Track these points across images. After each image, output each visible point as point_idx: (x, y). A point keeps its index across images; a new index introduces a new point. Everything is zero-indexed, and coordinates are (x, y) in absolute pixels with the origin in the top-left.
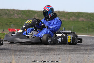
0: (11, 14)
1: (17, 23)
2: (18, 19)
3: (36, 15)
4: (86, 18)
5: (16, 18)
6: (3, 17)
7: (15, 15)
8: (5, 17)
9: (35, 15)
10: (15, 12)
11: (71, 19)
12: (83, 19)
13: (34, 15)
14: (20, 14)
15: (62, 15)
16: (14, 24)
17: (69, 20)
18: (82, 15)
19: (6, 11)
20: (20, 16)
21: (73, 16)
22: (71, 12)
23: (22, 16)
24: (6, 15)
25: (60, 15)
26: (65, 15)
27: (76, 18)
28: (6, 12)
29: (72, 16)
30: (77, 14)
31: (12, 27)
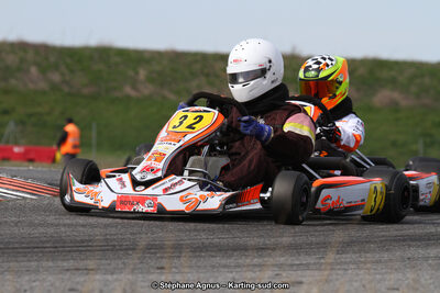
0: (7, 68)
1: (40, 114)
2: (44, 93)
3: (142, 73)
4: (414, 89)
5: (31, 86)
7: (27, 72)
9: (137, 73)
10: (30, 55)
12: (396, 95)
13: (131, 73)
14: (56, 67)
18: (393, 73)
20: (56, 77)
23: (68, 78)
30: (361, 71)
31: (11, 139)
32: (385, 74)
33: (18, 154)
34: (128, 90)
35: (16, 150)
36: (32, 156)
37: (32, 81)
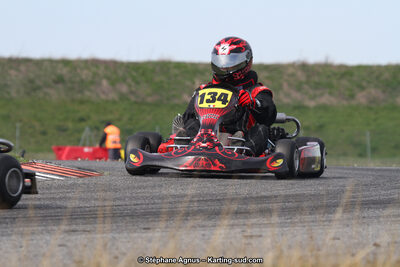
0: (82, 81)
2: (114, 102)
3: (198, 83)
5: (103, 97)
6: (46, 94)
7: (100, 84)
8: (55, 95)
9: (194, 83)
10: (101, 71)
11: (361, 98)
13: (188, 83)
14: (124, 80)
15: (316, 79)
16: (96, 128)
17: (354, 103)
19: (60, 65)
20: (124, 89)
21: (369, 82)
22: (359, 68)
23: (133, 89)
24: (60, 86)
25: (307, 83)
26: (334, 81)
27: (384, 92)
28: (59, 72)
29: (364, 84)
30: (386, 75)
31: (87, 143)
34: (185, 97)
37: (104, 93)
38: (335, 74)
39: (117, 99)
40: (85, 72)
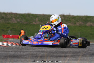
0: (8, 18)
1: (15, 28)
2: (16, 24)
3: (37, 19)
5: (13, 22)
7: (13, 19)
8: (1, 21)
9: (36, 19)
10: (13, 16)
11: (78, 24)
12: (91, 24)
13: (35, 19)
14: (19, 18)
15: (67, 19)
16: (12, 30)
17: (76, 25)
18: (91, 19)
19: (3, 14)
20: (19, 20)
21: (80, 20)
22: (77, 16)
23: (21, 20)
24: (3, 19)
25: (64, 20)
26: (71, 20)
27: (83, 22)
28: (2, 16)
29: (78, 20)
30: (84, 18)
31: (9, 34)
32: (89, 19)
33: (11, 37)
34: (34, 23)
35: (10, 36)
36: (14, 37)
37: (14, 21)
38: (71, 18)
39: (17, 23)
40: (9, 16)
